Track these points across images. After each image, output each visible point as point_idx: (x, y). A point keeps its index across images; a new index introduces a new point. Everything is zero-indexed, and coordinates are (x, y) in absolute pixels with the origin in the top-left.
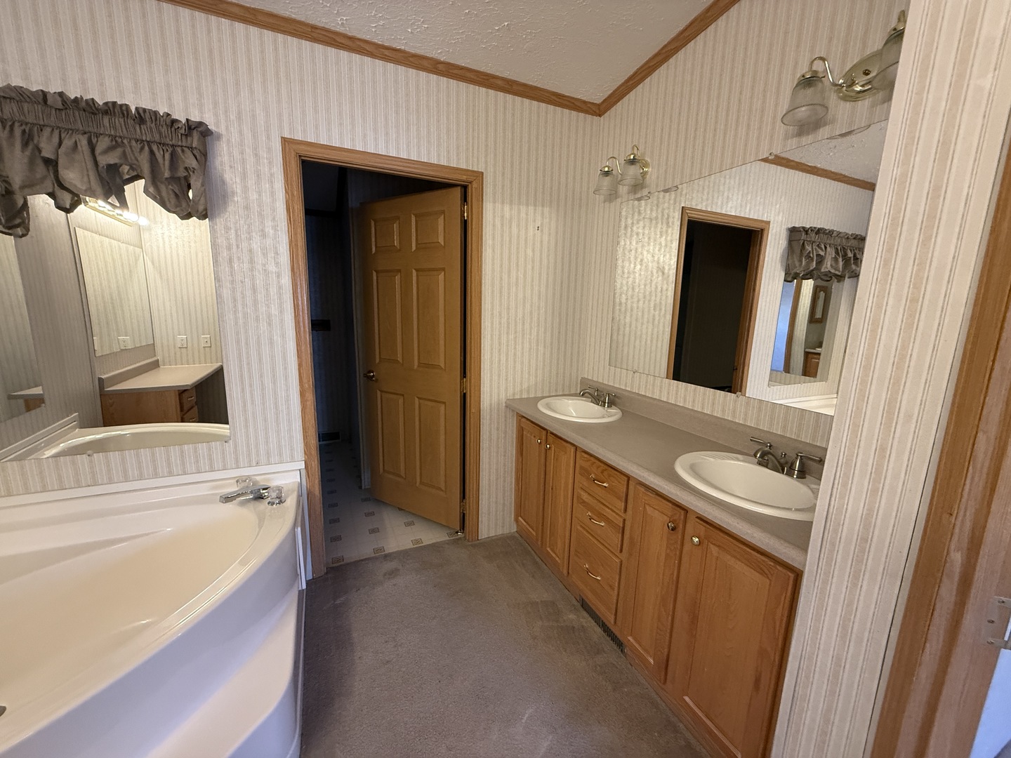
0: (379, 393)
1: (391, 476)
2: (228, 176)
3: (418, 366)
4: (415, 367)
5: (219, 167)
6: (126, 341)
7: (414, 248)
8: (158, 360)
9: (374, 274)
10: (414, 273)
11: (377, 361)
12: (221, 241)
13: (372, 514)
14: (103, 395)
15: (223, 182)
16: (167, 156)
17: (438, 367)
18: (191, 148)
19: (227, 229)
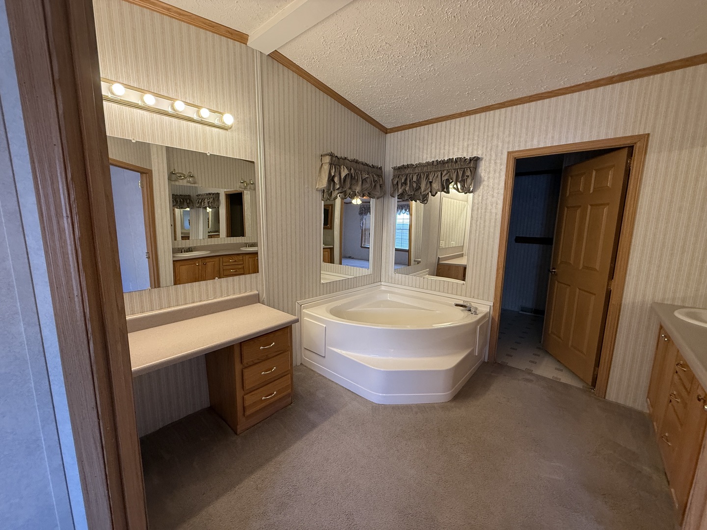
0: (556, 282)
1: (555, 336)
2: (482, 175)
3: (583, 268)
4: (581, 268)
5: (480, 171)
6: (453, 244)
7: (591, 191)
8: (463, 254)
9: (566, 209)
10: (589, 207)
11: (559, 262)
12: (476, 201)
13: (539, 356)
14: (438, 264)
15: (481, 177)
16: (462, 172)
17: (595, 270)
18: (470, 168)
19: (479, 196)
